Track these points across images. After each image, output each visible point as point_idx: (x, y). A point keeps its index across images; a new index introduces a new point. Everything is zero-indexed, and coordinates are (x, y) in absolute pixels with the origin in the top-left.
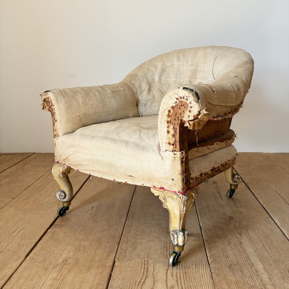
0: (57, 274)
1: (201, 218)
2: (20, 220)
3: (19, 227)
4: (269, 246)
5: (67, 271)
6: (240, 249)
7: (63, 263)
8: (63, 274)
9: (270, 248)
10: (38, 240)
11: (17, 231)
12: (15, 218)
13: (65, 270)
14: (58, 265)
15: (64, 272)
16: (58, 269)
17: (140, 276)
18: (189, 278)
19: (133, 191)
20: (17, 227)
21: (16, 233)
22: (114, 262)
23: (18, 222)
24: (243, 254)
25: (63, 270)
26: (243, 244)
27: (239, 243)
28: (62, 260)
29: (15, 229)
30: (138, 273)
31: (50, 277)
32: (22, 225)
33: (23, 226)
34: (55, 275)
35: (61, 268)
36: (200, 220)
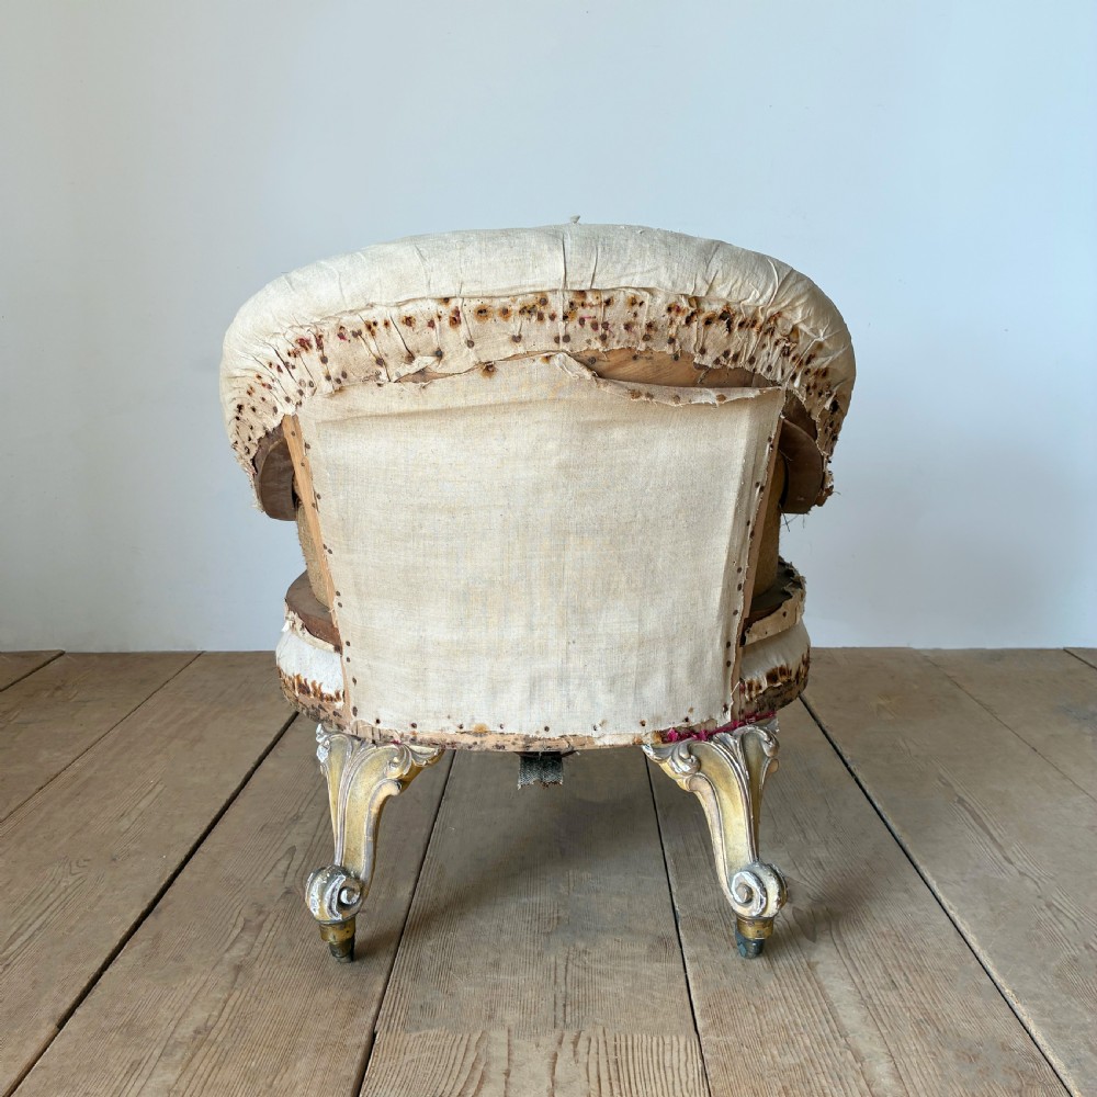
0: (179, 1071)
1: (680, 885)
2: (29, 897)
3: (29, 922)
4: (905, 974)
5: (214, 1062)
6: (808, 984)
7: (194, 1039)
8: (200, 1072)
9: (907, 980)
10: (100, 965)
11: (22, 934)
12: (10, 890)
13: (206, 1061)
14: (178, 1044)
15: (202, 1068)
16: (178, 1056)
17: (464, 1077)
18: (627, 1079)
19: (438, 793)
20: (21, 920)
21: (19, 942)
22: (374, 1036)
23: (24, 904)
24: (816, 1001)
25: (196, 1061)
26: (820, 967)
27: (805, 966)
28: (191, 1029)
29: (14, 929)
30: (457, 1068)
31: (152, 1083)
32: (41, 915)
33: (43, 918)
34: (170, 1077)
35: (189, 1054)
36: (674, 890)
